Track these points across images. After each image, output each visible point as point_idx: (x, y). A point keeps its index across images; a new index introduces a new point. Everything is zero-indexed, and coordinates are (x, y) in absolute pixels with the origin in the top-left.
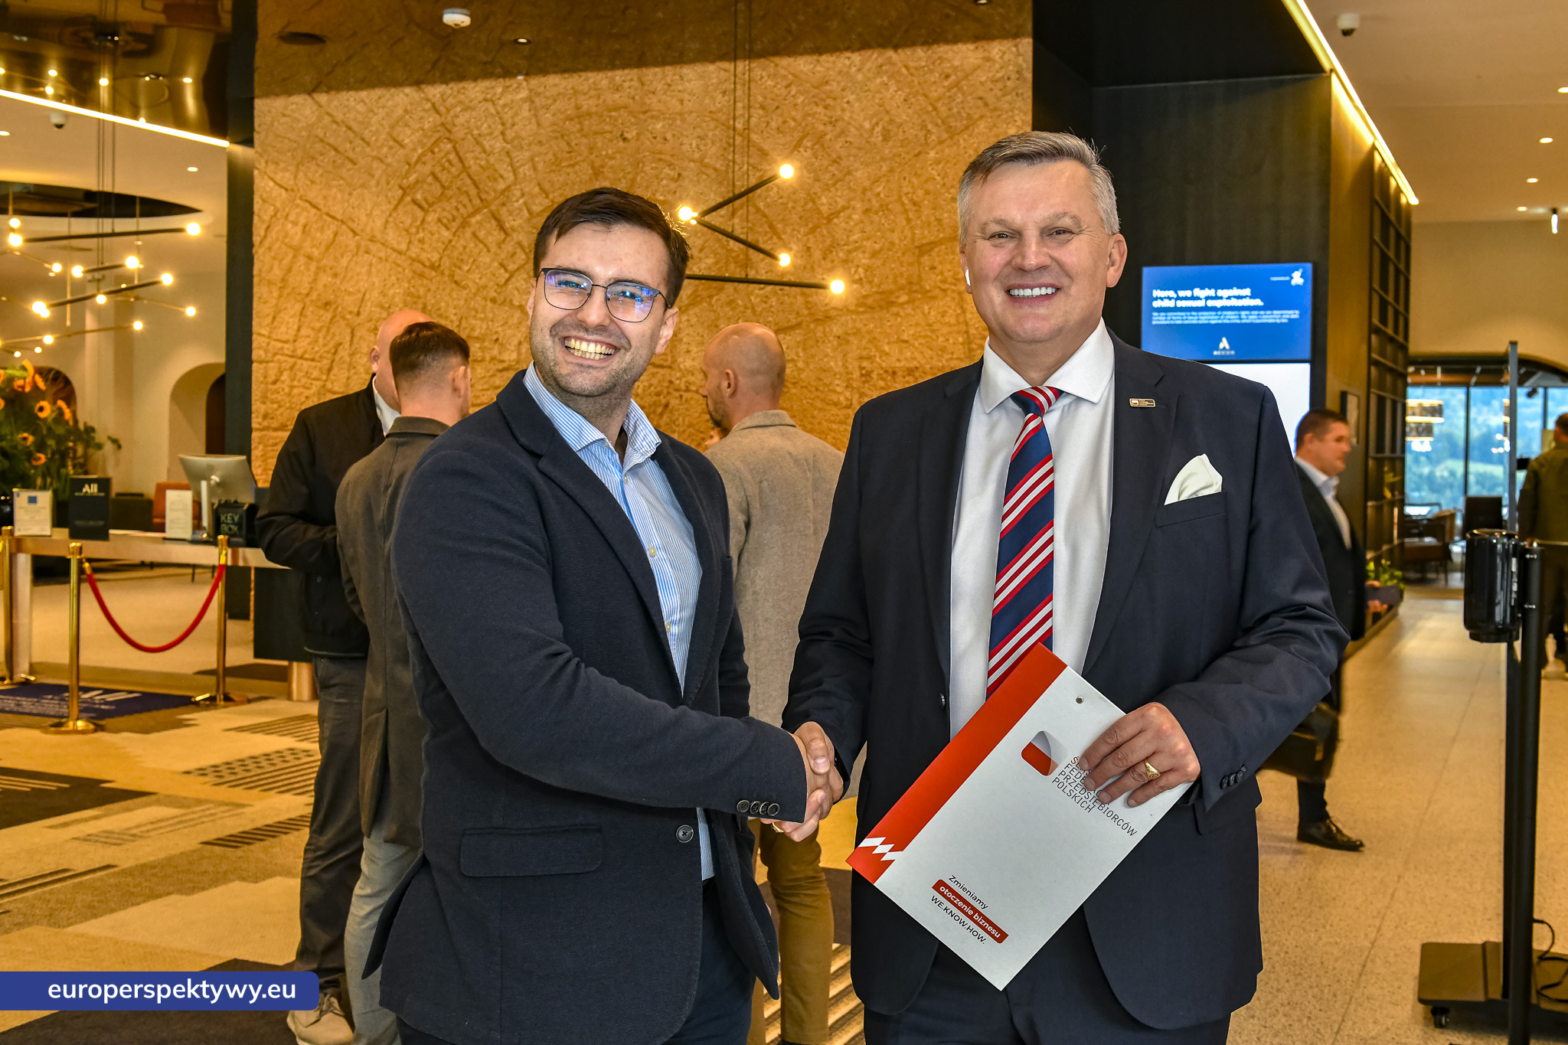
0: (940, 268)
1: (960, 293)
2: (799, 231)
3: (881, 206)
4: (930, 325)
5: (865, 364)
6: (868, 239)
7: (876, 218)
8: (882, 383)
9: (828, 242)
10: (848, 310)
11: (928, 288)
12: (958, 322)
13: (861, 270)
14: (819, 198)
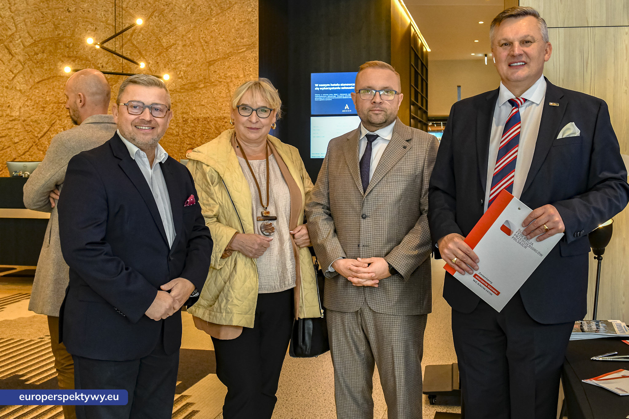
0: (218, 72)
1: (227, 83)
2: (153, 55)
3: (191, 43)
4: (214, 98)
5: (184, 116)
6: (185, 59)
7: (188, 49)
8: (192, 125)
9: (167, 60)
10: (176, 91)
11: (213, 81)
12: (227, 97)
13: (182, 73)
14: (162, 39)
